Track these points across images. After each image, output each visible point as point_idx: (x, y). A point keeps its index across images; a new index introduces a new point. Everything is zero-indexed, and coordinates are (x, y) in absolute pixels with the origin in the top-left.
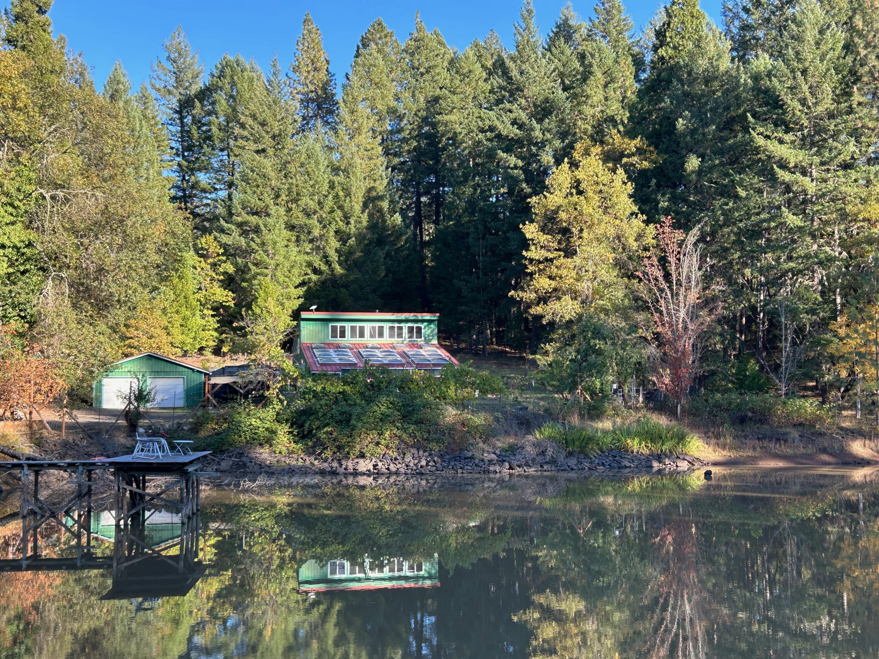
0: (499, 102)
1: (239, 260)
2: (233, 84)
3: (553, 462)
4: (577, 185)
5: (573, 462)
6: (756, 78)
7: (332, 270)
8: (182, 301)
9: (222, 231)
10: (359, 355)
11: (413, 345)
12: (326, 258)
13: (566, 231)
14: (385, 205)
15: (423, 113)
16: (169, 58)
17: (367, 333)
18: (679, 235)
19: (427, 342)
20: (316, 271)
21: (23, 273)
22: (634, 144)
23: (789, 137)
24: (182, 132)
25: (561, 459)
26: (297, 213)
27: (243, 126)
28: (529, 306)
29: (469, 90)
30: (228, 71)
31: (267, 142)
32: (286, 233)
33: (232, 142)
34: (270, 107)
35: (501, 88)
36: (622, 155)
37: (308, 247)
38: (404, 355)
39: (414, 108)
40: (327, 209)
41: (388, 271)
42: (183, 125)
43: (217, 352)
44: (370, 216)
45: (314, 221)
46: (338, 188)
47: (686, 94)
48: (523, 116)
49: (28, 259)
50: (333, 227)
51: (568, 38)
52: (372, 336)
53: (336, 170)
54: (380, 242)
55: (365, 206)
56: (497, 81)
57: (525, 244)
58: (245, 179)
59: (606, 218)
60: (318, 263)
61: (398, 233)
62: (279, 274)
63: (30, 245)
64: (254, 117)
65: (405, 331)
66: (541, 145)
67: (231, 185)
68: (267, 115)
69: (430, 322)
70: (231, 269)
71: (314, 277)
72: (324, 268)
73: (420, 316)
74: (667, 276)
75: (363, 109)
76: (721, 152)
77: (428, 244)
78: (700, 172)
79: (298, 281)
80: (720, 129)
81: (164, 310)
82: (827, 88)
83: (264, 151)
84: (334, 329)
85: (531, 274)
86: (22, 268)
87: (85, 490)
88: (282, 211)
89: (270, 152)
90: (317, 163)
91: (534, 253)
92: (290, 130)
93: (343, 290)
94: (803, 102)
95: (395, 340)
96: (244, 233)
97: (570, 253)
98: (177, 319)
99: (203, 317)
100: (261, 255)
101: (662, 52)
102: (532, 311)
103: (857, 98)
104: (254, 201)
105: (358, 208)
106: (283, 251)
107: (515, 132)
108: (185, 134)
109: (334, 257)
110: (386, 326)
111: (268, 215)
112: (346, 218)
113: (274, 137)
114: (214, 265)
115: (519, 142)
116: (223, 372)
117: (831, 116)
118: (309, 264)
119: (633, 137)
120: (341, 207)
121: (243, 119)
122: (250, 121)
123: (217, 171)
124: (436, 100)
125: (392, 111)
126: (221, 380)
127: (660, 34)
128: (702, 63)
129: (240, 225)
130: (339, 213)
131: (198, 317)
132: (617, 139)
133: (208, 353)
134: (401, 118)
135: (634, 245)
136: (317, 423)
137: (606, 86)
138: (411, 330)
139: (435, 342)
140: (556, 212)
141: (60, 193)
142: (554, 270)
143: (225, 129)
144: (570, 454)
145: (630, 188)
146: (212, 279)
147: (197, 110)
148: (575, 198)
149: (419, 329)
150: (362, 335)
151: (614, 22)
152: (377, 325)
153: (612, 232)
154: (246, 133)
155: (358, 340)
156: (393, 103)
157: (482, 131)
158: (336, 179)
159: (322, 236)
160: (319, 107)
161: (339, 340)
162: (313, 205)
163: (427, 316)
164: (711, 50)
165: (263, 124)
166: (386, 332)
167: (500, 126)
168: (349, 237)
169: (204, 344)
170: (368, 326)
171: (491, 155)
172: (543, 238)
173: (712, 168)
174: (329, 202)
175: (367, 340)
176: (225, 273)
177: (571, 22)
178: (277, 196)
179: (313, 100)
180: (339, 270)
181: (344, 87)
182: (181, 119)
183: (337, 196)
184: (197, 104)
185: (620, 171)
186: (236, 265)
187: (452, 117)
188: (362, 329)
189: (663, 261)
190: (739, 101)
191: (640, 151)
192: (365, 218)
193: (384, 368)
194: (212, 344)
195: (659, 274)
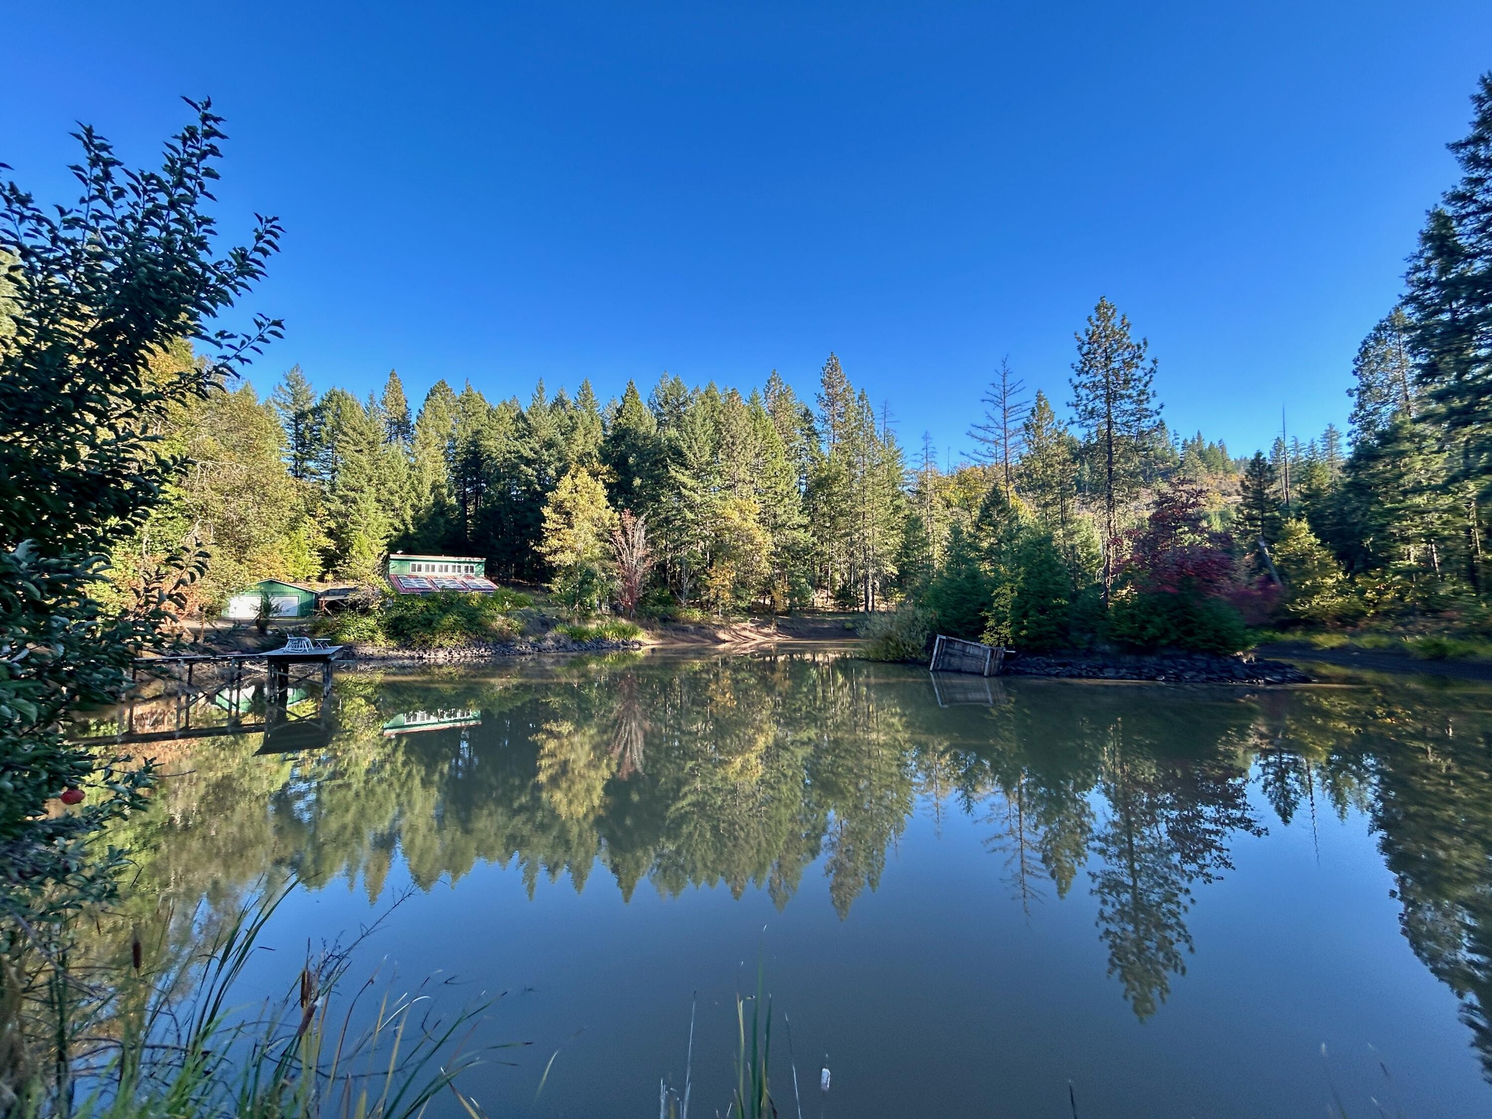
0: (521, 437)
1: (340, 520)
2: (339, 407)
3: (565, 646)
4: (576, 488)
5: (575, 647)
6: (670, 440)
7: (407, 529)
8: (296, 545)
9: (328, 500)
10: (432, 583)
11: (468, 577)
12: (403, 521)
13: (568, 514)
14: (445, 491)
15: (470, 439)
16: (288, 385)
17: (437, 569)
18: (634, 519)
19: (477, 575)
20: (395, 529)
21: (170, 519)
22: (605, 469)
23: (687, 473)
24: (297, 433)
25: (570, 645)
26: (383, 491)
27: (345, 434)
28: (545, 555)
29: (501, 428)
30: (335, 398)
31: (364, 445)
32: (376, 504)
33: (336, 443)
34: (367, 423)
35: (524, 429)
36: (599, 474)
37: (391, 514)
38: (463, 583)
39: (464, 435)
40: (405, 490)
41: (447, 531)
42: (297, 429)
43: (321, 579)
44: (436, 496)
45: (396, 498)
46: (414, 478)
47: (634, 445)
48: (537, 446)
49: (176, 509)
50: (410, 502)
51: (563, 406)
52: (441, 571)
53: (412, 467)
54: (442, 513)
55: (432, 491)
56: (521, 425)
57: (544, 519)
58: (346, 466)
59: (592, 507)
60: (397, 523)
61: (452, 508)
62: (369, 529)
63: (179, 498)
64: (354, 430)
65: (463, 569)
66: (549, 464)
67: (333, 471)
68: (364, 428)
69: (479, 563)
70: (333, 525)
71: (395, 533)
72: (402, 527)
73: (472, 560)
74: (627, 541)
75: (432, 432)
76: (652, 477)
77: (470, 517)
78: (641, 487)
79: (384, 535)
80: (651, 465)
81: (281, 550)
82: (707, 449)
83: (361, 451)
84: (414, 566)
85: (546, 538)
86: (170, 515)
87: (235, 676)
88: (373, 490)
89: (366, 452)
90: (399, 462)
91: (548, 525)
92: (381, 439)
93: (415, 543)
94: (695, 454)
95: (456, 574)
96: (345, 502)
97: (571, 526)
98: (291, 558)
99: (311, 556)
100: (356, 517)
101: (620, 420)
102: (547, 559)
103: (720, 456)
104: (352, 482)
105: (427, 491)
106: (373, 515)
107: (531, 455)
108: (299, 435)
109: (409, 520)
110: (450, 565)
111: (362, 492)
112: (419, 498)
113: (369, 443)
114: (320, 522)
115: (534, 461)
116: (327, 593)
117: (708, 464)
118: (391, 525)
119: (605, 465)
120: (415, 490)
121: (345, 430)
122: (351, 432)
123: (324, 461)
124: (478, 432)
125: (450, 435)
126: (329, 599)
127: (619, 411)
128: (642, 429)
129: (340, 497)
130: (414, 494)
131: (307, 556)
132: (596, 465)
133: (314, 581)
134: (455, 440)
135: (608, 523)
136: (408, 626)
137: (585, 435)
138: (467, 568)
139: (483, 575)
140: (562, 502)
141: (210, 464)
142: (561, 536)
143: (331, 434)
144: (574, 642)
145: (606, 492)
146: (319, 532)
147: (310, 420)
148: (575, 495)
149: (472, 568)
150: (433, 570)
151: (589, 402)
152: (444, 564)
153: (596, 516)
154: (347, 439)
155: (430, 574)
156: (450, 431)
157: (509, 452)
158: (412, 473)
159: (401, 508)
160: (399, 427)
161: (416, 573)
162: (395, 487)
163: (476, 559)
164: (647, 422)
165: (361, 434)
166: (450, 568)
167: (522, 451)
168: (420, 509)
169: (311, 574)
170: (437, 565)
171: (515, 467)
172: (555, 516)
173: (646, 486)
174: (407, 487)
175: (437, 573)
176: (329, 528)
177: (565, 398)
178: (370, 480)
179: (395, 424)
180: (412, 530)
181: (418, 418)
182: (297, 424)
183: (413, 483)
184: (310, 416)
185: (601, 482)
186: (337, 523)
187: (491, 443)
188: (433, 567)
189: (624, 533)
190: (661, 451)
191: (609, 472)
192: (432, 498)
193: (455, 591)
194: (317, 574)
195: (623, 540)
